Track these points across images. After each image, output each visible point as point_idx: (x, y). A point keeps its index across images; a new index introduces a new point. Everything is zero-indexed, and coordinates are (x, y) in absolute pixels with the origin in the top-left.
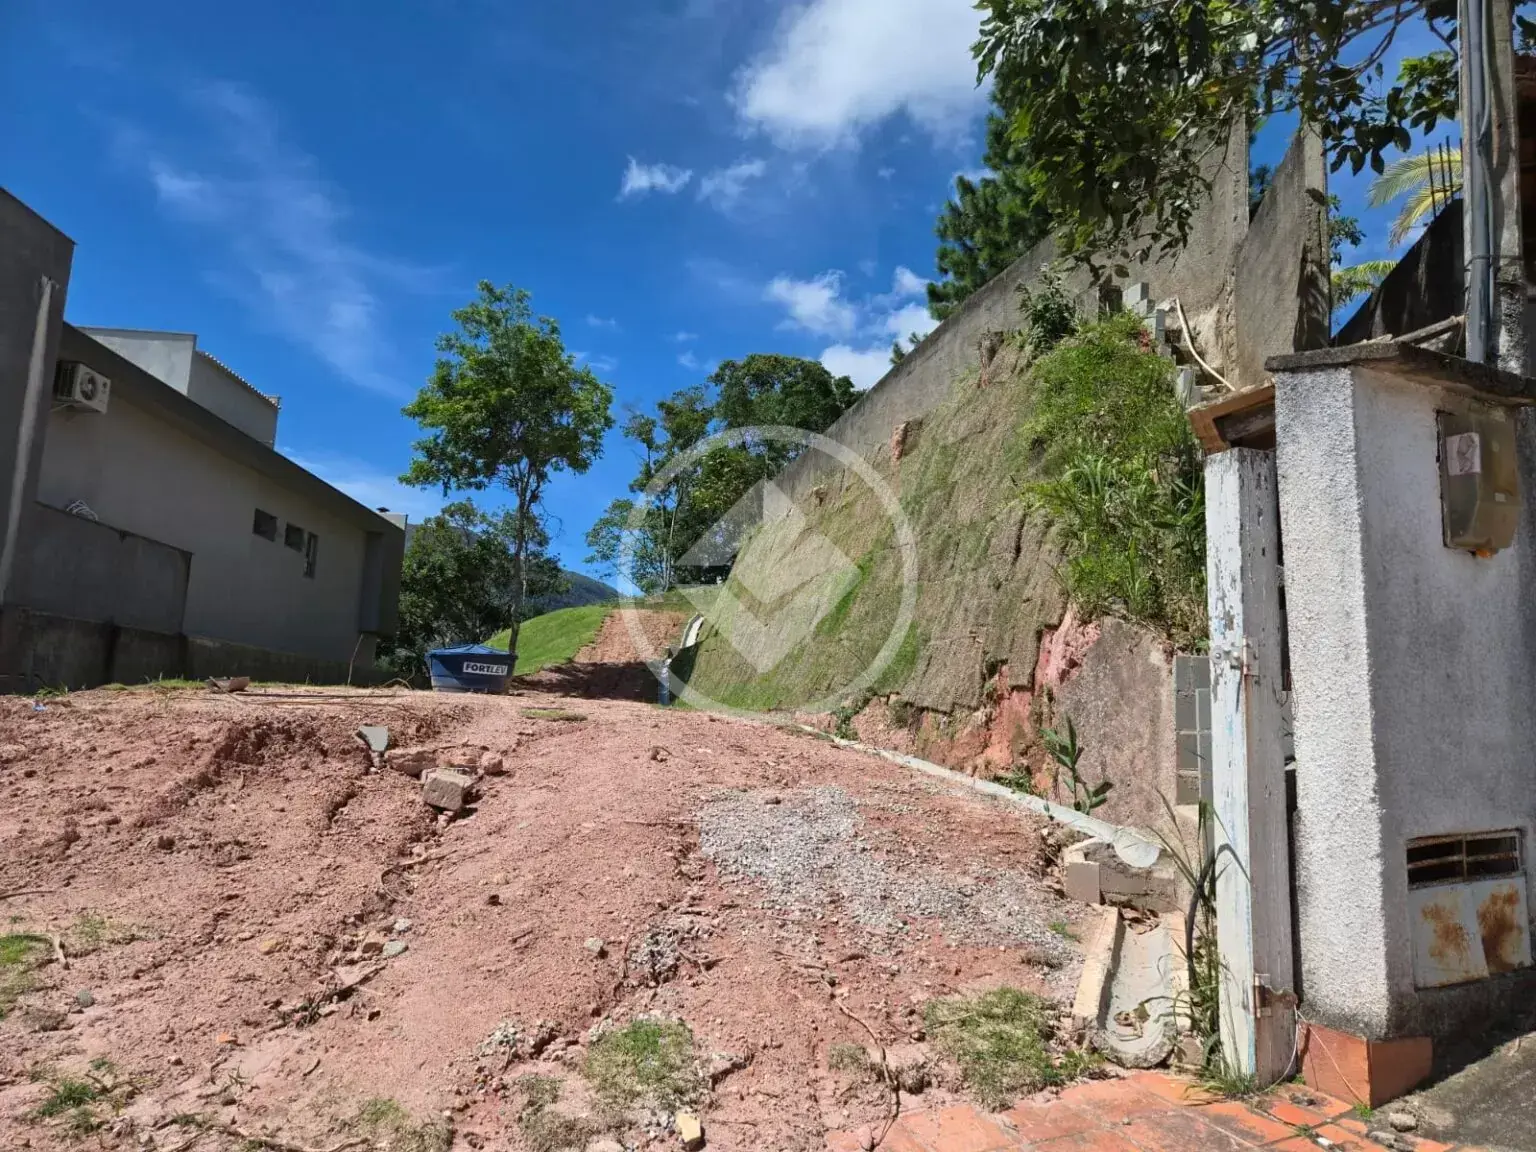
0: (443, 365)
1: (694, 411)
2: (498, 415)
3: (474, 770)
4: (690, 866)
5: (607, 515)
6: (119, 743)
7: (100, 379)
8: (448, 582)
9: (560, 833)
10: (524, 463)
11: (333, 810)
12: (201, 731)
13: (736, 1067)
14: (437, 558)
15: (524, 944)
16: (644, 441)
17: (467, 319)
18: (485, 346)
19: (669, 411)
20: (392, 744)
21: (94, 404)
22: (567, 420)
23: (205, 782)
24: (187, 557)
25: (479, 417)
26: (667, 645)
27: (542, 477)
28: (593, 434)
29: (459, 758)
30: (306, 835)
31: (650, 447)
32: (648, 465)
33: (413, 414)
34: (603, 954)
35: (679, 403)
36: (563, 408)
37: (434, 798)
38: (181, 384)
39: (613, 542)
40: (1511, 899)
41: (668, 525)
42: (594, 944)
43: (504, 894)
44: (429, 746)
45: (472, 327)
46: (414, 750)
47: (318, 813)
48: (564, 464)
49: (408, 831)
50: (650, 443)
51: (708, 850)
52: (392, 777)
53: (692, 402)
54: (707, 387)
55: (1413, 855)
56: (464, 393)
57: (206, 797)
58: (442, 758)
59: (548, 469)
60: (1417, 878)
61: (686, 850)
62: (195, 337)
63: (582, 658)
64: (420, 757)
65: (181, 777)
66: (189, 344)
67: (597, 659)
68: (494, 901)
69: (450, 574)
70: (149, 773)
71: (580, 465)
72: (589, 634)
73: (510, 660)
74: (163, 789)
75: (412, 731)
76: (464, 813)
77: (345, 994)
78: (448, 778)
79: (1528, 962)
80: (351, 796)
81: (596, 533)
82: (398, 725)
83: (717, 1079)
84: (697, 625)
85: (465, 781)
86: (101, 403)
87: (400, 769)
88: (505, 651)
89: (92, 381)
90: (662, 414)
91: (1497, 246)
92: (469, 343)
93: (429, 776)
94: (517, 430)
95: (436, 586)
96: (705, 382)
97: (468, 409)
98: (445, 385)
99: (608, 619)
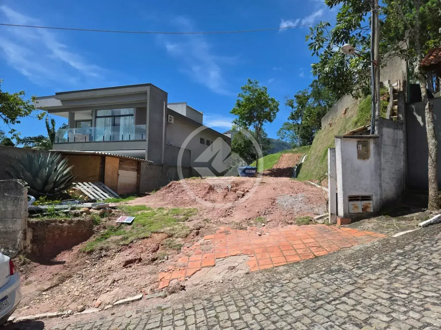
0: (238, 101)
1: (305, 96)
2: (251, 111)
3: (244, 191)
4: (274, 204)
5: (282, 127)
6: (196, 188)
7: (172, 117)
8: (242, 148)
9: (255, 200)
10: (257, 122)
11: (225, 196)
12: (206, 186)
13: (270, 221)
14: (240, 142)
15: (249, 211)
16: (291, 106)
17: (243, 89)
18: (248, 94)
19: (298, 97)
20: (232, 187)
21: (171, 122)
22: (267, 110)
23: (208, 193)
24: (190, 151)
25: (246, 112)
26: (296, 163)
27: (262, 124)
28: (274, 113)
29: (242, 189)
30: (222, 200)
31: (292, 108)
32: (292, 113)
33: (232, 113)
34: (258, 212)
35: (300, 94)
36: (266, 107)
37: (238, 195)
38: (184, 114)
39: (284, 134)
40: (369, 204)
41: (299, 129)
42: (257, 211)
43: (247, 206)
44: (237, 188)
45: (245, 91)
46: (235, 188)
47: (222, 197)
48: (267, 121)
49: (235, 199)
50: (292, 107)
51: (277, 202)
52: (232, 192)
53: (304, 94)
54: (308, 89)
55: (350, 197)
56: (243, 106)
57: (208, 195)
58: (239, 189)
59: (264, 123)
60: (350, 200)
61: (274, 202)
62: (186, 103)
63: (275, 167)
64: (236, 189)
65: (205, 192)
66: (185, 104)
67: (278, 167)
68: (246, 207)
69: (243, 146)
70: (201, 192)
71: (271, 121)
72: (276, 161)
73: (256, 169)
74: (203, 193)
75: (234, 185)
76: (242, 197)
77: (229, 215)
78: (240, 192)
79: (372, 212)
80: (226, 195)
81: (280, 132)
82: (232, 185)
83: (268, 222)
84: (305, 157)
85: (243, 193)
86: (172, 122)
87: (234, 191)
88: (255, 167)
89: (171, 117)
90: (296, 98)
91: (375, 114)
92: (244, 94)
93: (237, 192)
94: (255, 114)
95: (239, 149)
96: (308, 87)
97: (244, 110)
98: (239, 105)
99: (281, 157)
